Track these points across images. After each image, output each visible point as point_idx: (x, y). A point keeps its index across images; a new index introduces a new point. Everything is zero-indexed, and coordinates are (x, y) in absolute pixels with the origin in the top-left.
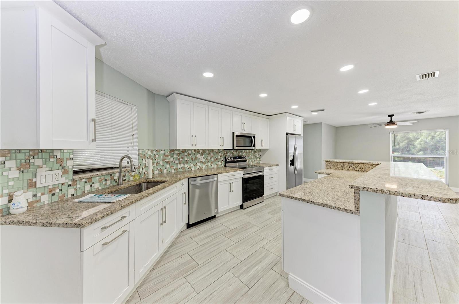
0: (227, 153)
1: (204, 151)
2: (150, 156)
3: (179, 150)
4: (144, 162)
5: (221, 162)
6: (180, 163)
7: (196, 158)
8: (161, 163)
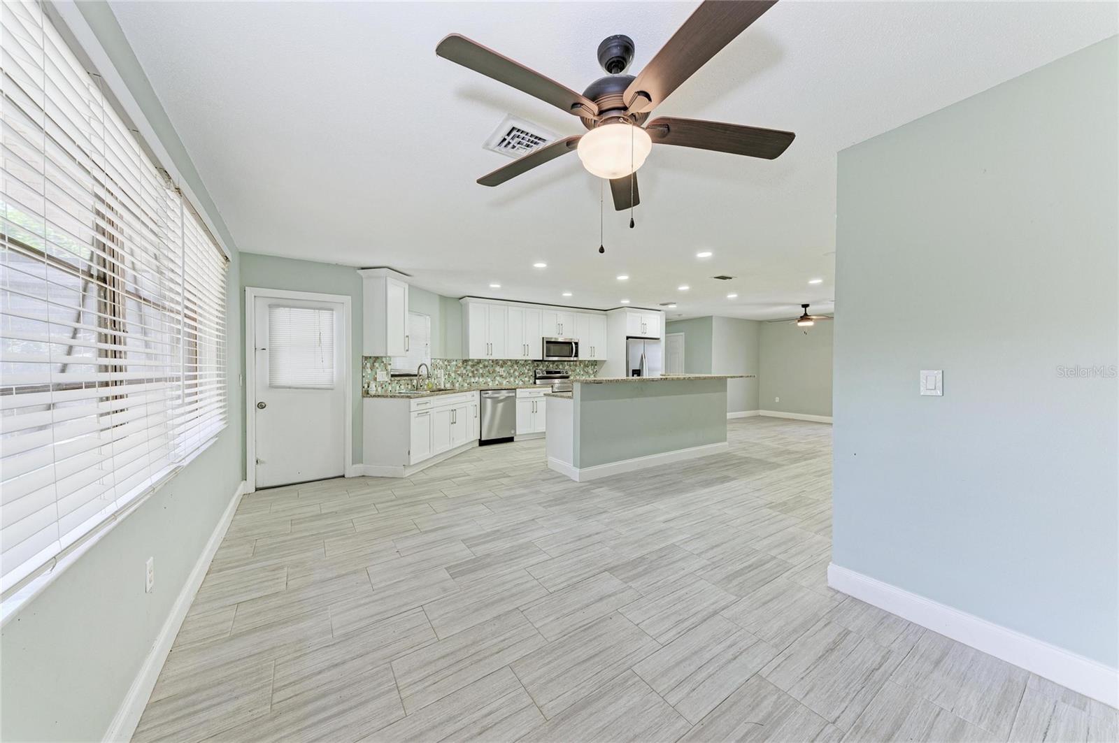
0: (538, 366)
1: (505, 362)
2: (442, 367)
3: (473, 360)
5: (529, 378)
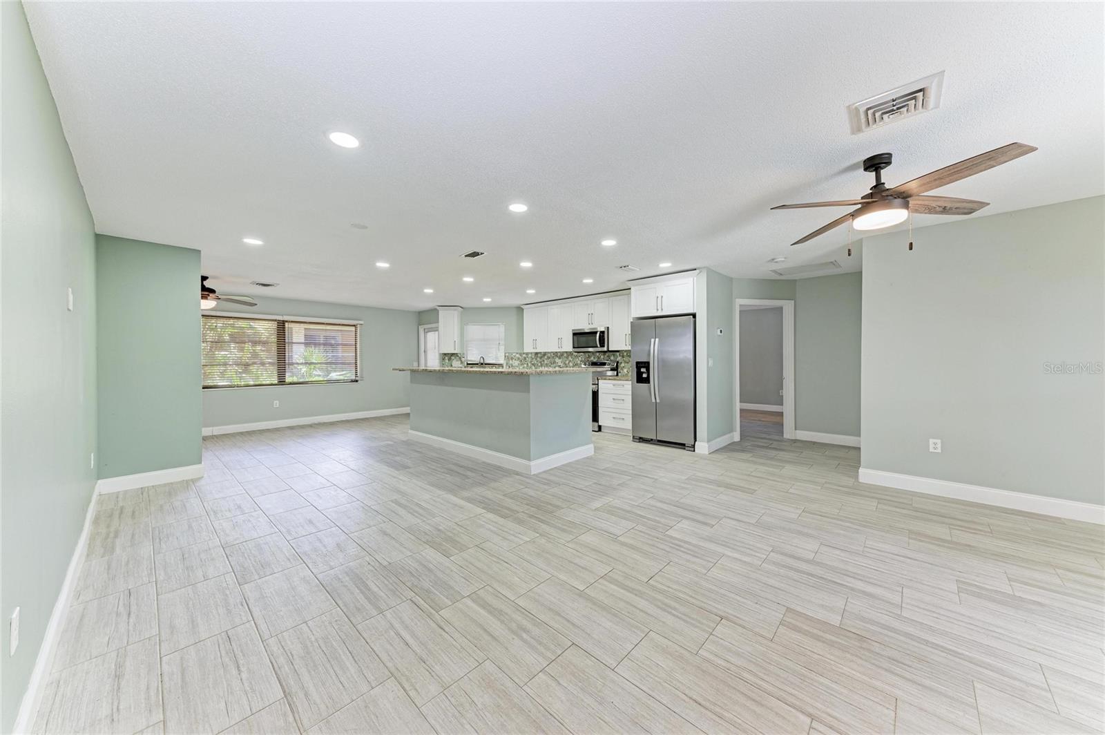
4: (511, 362)
6: (541, 366)
7: (554, 362)
8: (529, 364)
